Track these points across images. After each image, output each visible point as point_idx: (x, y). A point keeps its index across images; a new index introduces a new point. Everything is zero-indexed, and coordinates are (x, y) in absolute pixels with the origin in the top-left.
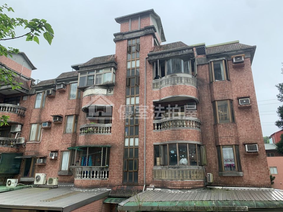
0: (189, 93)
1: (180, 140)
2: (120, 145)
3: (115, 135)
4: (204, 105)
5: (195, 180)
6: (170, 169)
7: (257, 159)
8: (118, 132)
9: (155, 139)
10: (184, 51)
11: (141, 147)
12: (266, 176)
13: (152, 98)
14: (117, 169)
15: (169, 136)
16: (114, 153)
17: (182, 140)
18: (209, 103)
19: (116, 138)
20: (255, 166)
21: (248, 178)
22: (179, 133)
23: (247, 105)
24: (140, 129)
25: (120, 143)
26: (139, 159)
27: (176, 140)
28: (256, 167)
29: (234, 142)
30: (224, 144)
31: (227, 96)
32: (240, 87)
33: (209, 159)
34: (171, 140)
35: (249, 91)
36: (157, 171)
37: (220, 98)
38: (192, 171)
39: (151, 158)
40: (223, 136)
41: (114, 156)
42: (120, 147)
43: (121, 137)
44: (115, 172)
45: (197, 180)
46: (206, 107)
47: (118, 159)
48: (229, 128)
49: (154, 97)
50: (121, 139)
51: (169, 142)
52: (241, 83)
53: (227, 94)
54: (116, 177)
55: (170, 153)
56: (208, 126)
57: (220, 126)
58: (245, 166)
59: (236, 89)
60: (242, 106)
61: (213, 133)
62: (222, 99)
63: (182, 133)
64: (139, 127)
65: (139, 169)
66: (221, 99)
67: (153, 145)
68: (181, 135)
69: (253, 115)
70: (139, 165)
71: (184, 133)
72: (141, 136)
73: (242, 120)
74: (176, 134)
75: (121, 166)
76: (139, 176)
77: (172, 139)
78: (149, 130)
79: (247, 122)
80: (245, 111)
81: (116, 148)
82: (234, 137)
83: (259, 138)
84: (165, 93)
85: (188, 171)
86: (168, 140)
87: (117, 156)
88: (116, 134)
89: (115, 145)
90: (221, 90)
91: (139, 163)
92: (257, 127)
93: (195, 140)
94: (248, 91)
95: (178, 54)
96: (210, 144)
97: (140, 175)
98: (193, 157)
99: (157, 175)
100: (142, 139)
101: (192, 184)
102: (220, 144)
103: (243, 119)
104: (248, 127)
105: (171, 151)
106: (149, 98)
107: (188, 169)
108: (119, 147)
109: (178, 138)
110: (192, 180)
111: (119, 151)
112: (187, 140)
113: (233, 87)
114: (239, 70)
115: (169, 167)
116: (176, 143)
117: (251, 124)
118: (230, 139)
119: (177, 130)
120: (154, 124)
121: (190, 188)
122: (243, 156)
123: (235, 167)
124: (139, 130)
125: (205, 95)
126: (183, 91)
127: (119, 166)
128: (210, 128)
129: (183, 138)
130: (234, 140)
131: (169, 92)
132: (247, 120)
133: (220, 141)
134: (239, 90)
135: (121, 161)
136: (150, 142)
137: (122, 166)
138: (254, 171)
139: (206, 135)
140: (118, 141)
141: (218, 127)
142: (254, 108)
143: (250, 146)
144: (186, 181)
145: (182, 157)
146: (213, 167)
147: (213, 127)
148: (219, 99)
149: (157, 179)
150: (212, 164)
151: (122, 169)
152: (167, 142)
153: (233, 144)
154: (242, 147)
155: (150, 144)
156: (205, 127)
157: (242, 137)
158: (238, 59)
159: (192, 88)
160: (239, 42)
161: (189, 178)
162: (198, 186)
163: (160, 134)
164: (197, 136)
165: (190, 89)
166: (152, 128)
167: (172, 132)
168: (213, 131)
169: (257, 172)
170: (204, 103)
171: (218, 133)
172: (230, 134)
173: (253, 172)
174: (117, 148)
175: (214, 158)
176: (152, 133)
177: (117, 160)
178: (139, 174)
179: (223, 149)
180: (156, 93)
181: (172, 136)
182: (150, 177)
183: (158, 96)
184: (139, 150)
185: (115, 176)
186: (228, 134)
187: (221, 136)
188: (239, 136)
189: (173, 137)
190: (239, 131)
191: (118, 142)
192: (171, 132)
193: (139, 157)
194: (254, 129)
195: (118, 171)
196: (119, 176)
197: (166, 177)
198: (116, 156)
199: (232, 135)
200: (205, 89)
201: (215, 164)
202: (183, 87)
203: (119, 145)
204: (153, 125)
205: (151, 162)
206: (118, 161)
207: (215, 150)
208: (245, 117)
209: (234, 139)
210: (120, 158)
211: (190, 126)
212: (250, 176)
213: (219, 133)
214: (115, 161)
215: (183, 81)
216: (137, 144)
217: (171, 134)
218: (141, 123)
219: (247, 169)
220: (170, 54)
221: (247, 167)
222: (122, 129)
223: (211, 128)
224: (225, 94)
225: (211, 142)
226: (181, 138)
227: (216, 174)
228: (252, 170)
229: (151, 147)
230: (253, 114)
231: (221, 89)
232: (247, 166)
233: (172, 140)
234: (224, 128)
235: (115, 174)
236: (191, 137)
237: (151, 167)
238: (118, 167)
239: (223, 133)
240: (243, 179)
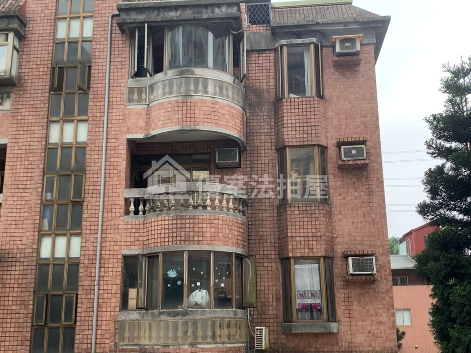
0: (224, 123)
1: (194, 244)
2: (26, 255)
3: (13, 226)
4: (259, 155)
5: (225, 345)
6: (163, 317)
7: (371, 291)
8: (22, 218)
9: (129, 239)
10: (217, 10)
11: (86, 261)
12: (388, 332)
13: (126, 129)
14: (13, 321)
15: (167, 231)
16: (9, 277)
17: (199, 242)
18: (270, 151)
19: (16, 235)
20: (367, 308)
21: (349, 337)
22: (192, 226)
23: (359, 162)
24: (86, 211)
25: (27, 251)
26: (80, 292)
27: (183, 242)
28: (369, 310)
29: (323, 250)
30: (299, 255)
31: (314, 135)
32: (347, 117)
33: (263, 292)
34: (170, 243)
35: (366, 126)
36: (127, 325)
37: (298, 140)
38: (218, 322)
39: (114, 291)
40: (298, 234)
41: (8, 286)
42: (26, 259)
43: (28, 234)
44: (8, 330)
45: (230, 346)
46: (263, 162)
47: (19, 294)
48: (313, 216)
49: (130, 125)
50: (30, 238)
51: (165, 249)
52: (350, 106)
53: (313, 132)
54: (12, 343)
55: (165, 275)
56: (264, 208)
57: (293, 209)
58: (343, 308)
59: (336, 120)
60: (347, 163)
61: (276, 226)
62: (302, 143)
63: (200, 225)
64: (85, 208)
65: (78, 319)
66: (298, 144)
67: (120, 256)
68: (196, 230)
69: (370, 186)
70: (79, 310)
71: (205, 225)
72: (88, 232)
73: (344, 198)
74: (185, 228)
75: (25, 311)
76: (77, 337)
77: (172, 241)
78: (113, 215)
79: (355, 202)
80: (354, 175)
81: (14, 264)
82: (323, 238)
83: (379, 242)
84: (162, 118)
85: (210, 322)
86: (163, 244)
87: (16, 286)
88: (14, 223)
89: (10, 255)
90: (301, 121)
91: (79, 305)
92: (376, 215)
93: (230, 244)
94: (363, 127)
95: (199, 16)
96: (266, 253)
97: (81, 336)
98: (223, 285)
99: (127, 335)
100: (91, 240)
102: (290, 255)
103: (347, 195)
104: (357, 214)
105: (168, 273)
106: (117, 129)
107: (208, 316)
108: (22, 259)
109: (188, 239)
110: (218, 345)
111: (21, 273)
112: (212, 242)
113: (330, 114)
114: (348, 73)
115: (161, 314)
116: (183, 252)
117: (365, 207)
118: (315, 243)
119: (188, 217)
120: (127, 201)
122: (342, 283)
123: (320, 311)
124: (85, 216)
125: (263, 131)
126: (209, 117)
127: (22, 311)
128: (268, 215)
129: (201, 238)
130: (323, 246)
131: (173, 117)
132: (356, 198)
133: (290, 247)
134: (344, 123)
135: (26, 299)
136: (112, 248)
137: (31, 311)
138: (363, 321)
139: (258, 232)
140: (19, 243)
141: (288, 212)
142: (374, 170)
143: (359, 260)
144: (203, 349)
145: (196, 288)
146: (271, 312)
147: (275, 211)
148: (294, 144)
149: (126, 345)
150: (267, 304)
151: (29, 320)
152: (159, 249)
153: (319, 254)
154: (340, 263)
155: (112, 253)
156: (257, 212)
157: (342, 240)
158: (347, 44)
159: (232, 110)
160: (351, 4)
161: (209, 340)
163: (141, 226)
164: (236, 233)
165: (227, 113)
166: (119, 210)
167: (175, 222)
168: (275, 222)
169: (369, 323)
170: (259, 151)
171: (287, 226)
172: (314, 230)
173: (360, 323)
174: (18, 264)
175: (274, 288)
176: (121, 223)
177: (15, 294)
178: (77, 332)
179: (297, 267)
180: (136, 117)
181: (173, 233)
182: (107, 341)
183: (142, 123)
184: (81, 270)
185: (7, 339)
186: (310, 231)
187: (294, 235)
188: (335, 236)
189: (177, 236)
190: (336, 224)
191: (20, 247)
192: (171, 222)
193: (80, 288)
194: (371, 220)
195: (17, 325)
196: (19, 338)
197: (150, 338)
198: (12, 285)
199: (318, 234)
200: (263, 116)
201: (275, 304)
202: (209, 105)
203: (22, 255)
204: (123, 203)
205: (113, 300)
206: (19, 299)
207: (278, 270)
208: (352, 190)
209: (323, 242)
210: (24, 290)
211: (221, 208)
212: (354, 332)
213: (289, 227)
214: (11, 298)
215: (210, 88)
216: (75, 252)
217: (171, 226)
218: (90, 195)
219: (347, 315)
220: (179, 13)
221: (347, 311)
222: (33, 209)
223: (272, 215)
224: (309, 132)
225: (269, 249)
226: (196, 238)
227: (275, 329)
228: (358, 317)
229: (115, 261)
230: (370, 183)
231: (301, 117)
232: (349, 308)
233: (174, 243)
234: (301, 216)
235: (8, 334)
236: (221, 235)
237: (113, 314)
238: (17, 316)
239: (298, 227)
240: (337, 340)
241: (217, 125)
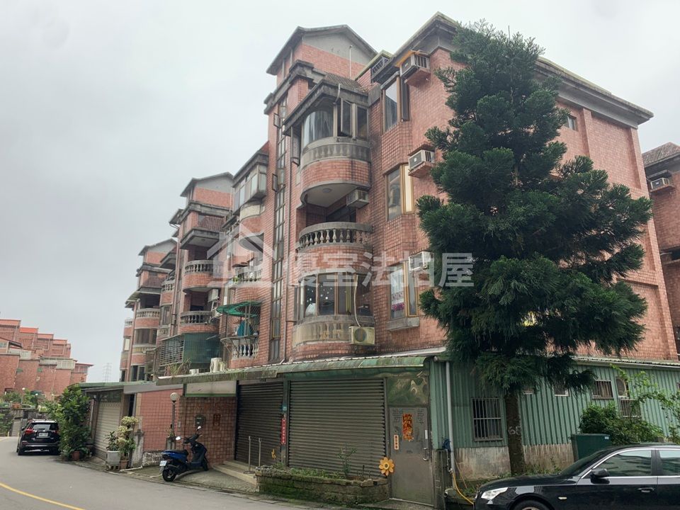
1: (307, 272)
2: (269, 297)
3: (265, 281)
5: (325, 342)
10: (316, 95)
11: (284, 296)
13: (296, 202)
14: (265, 338)
16: (264, 312)
18: (382, 182)
19: (266, 286)
21: (426, 329)
23: (419, 168)
29: (401, 256)
31: (397, 157)
36: (295, 334)
37: (389, 166)
40: (389, 247)
41: (263, 318)
43: (270, 284)
44: (263, 344)
45: (330, 342)
46: (379, 193)
48: (397, 227)
49: (297, 199)
53: (397, 153)
54: (264, 352)
60: (413, 171)
65: (281, 333)
66: (389, 169)
68: (308, 261)
70: (282, 328)
75: (268, 332)
81: (265, 304)
82: (402, 244)
85: (314, 326)
87: (266, 317)
90: (390, 149)
91: (282, 324)
97: (282, 345)
98: (327, 298)
101: (318, 348)
107: (313, 321)
110: (320, 342)
111: (267, 308)
113: (414, 131)
118: (398, 250)
121: (315, 356)
123: (403, 308)
135: (268, 324)
140: (266, 291)
144: (310, 345)
146: (384, 316)
149: (295, 348)
151: (269, 337)
156: (377, 236)
158: (406, 65)
159: (334, 164)
162: (330, 352)
170: (377, 186)
172: (397, 240)
175: (385, 296)
177: (265, 322)
178: (281, 342)
182: (290, 346)
185: (263, 350)
191: (267, 293)
193: (282, 314)
195: (265, 341)
196: (266, 349)
199: (399, 242)
201: (386, 308)
202: (316, 167)
203: (267, 298)
209: (402, 249)
214: (264, 325)
220: (303, 109)
224: (395, 155)
226: (307, 267)
231: (390, 145)
234: (391, 230)
235: (263, 347)
238: (266, 335)
239: (389, 241)
240: (419, 332)
241: (320, 180)
